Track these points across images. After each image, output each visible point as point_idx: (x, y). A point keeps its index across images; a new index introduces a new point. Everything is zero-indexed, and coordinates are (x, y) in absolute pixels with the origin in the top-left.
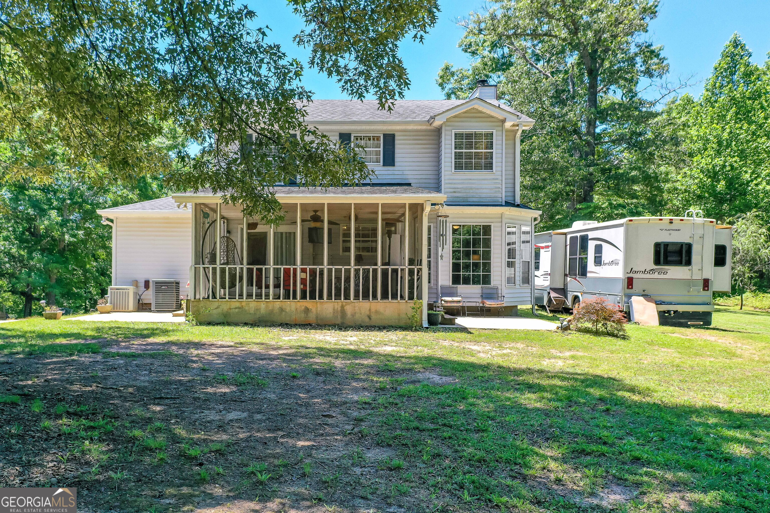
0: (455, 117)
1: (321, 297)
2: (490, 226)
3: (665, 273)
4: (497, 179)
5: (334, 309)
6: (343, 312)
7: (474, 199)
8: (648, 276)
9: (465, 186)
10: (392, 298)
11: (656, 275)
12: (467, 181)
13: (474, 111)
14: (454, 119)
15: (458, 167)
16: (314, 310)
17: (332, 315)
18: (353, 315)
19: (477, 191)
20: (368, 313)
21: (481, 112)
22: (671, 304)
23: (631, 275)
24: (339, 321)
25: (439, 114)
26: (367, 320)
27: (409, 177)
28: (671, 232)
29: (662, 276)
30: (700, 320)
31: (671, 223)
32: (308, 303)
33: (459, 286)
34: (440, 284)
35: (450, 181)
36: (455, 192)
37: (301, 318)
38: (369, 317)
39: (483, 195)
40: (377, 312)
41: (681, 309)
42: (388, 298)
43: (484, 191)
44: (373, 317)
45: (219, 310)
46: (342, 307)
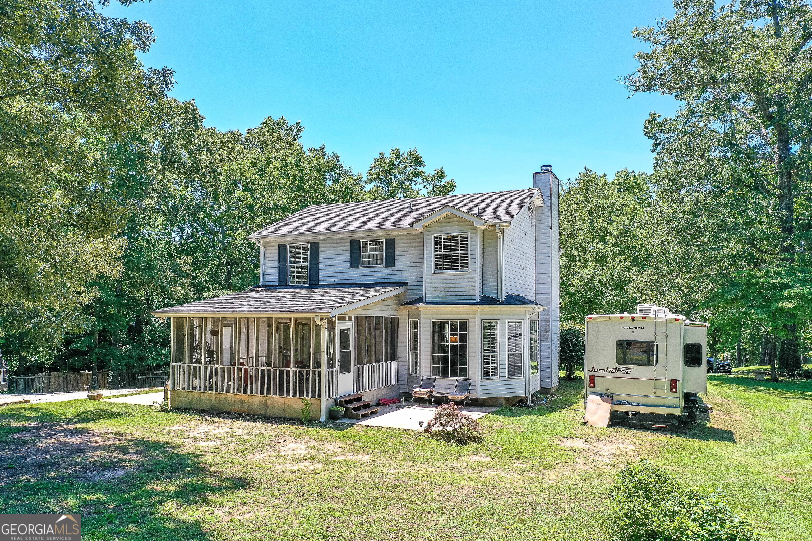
0: (435, 222)
1: (251, 392)
2: (465, 323)
3: (629, 371)
4: (472, 278)
5: (260, 402)
6: (266, 404)
7: (452, 298)
8: (610, 374)
9: (444, 285)
10: (300, 396)
11: (619, 374)
12: (445, 281)
13: (452, 216)
14: (433, 225)
15: (438, 268)
16: (246, 402)
17: (258, 407)
18: (273, 407)
19: (455, 290)
20: (283, 406)
21: (457, 217)
22: (632, 404)
23: (593, 373)
24: (263, 412)
25: (416, 222)
26: (282, 412)
27: (407, 276)
28: (634, 330)
29: (625, 375)
30: (665, 423)
31: (633, 320)
32: (242, 396)
33: (437, 377)
34: (422, 375)
35: (432, 281)
36: (435, 291)
37: (237, 408)
38: (284, 410)
39: (460, 294)
40: (289, 406)
41: (643, 410)
42: (296, 396)
43: (461, 289)
44: (287, 410)
45: (187, 399)
46: (266, 400)
